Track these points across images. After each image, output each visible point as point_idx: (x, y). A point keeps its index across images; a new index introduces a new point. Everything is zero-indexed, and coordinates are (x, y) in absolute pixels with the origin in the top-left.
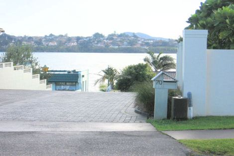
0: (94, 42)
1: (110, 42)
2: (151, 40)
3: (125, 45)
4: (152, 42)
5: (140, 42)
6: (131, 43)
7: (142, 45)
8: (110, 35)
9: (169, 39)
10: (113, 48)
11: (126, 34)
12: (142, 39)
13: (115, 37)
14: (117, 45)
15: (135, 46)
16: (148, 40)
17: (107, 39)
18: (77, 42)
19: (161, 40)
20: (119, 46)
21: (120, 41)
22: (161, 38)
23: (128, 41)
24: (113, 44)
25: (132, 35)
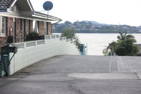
0: (65, 26)
1: (75, 26)
2: (99, 25)
3: (84, 28)
4: (100, 26)
5: (93, 27)
6: (88, 27)
7: (94, 28)
8: (75, 23)
9: (111, 25)
10: (77, 30)
11: (85, 22)
12: (94, 24)
13: (78, 24)
14: (79, 29)
15: (90, 29)
16: (98, 25)
17: (73, 25)
18: (55, 27)
19: (106, 26)
20: (80, 29)
21: (81, 26)
22: (106, 24)
23: (86, 26)
24: (77, 28)
25: (88, 22)
